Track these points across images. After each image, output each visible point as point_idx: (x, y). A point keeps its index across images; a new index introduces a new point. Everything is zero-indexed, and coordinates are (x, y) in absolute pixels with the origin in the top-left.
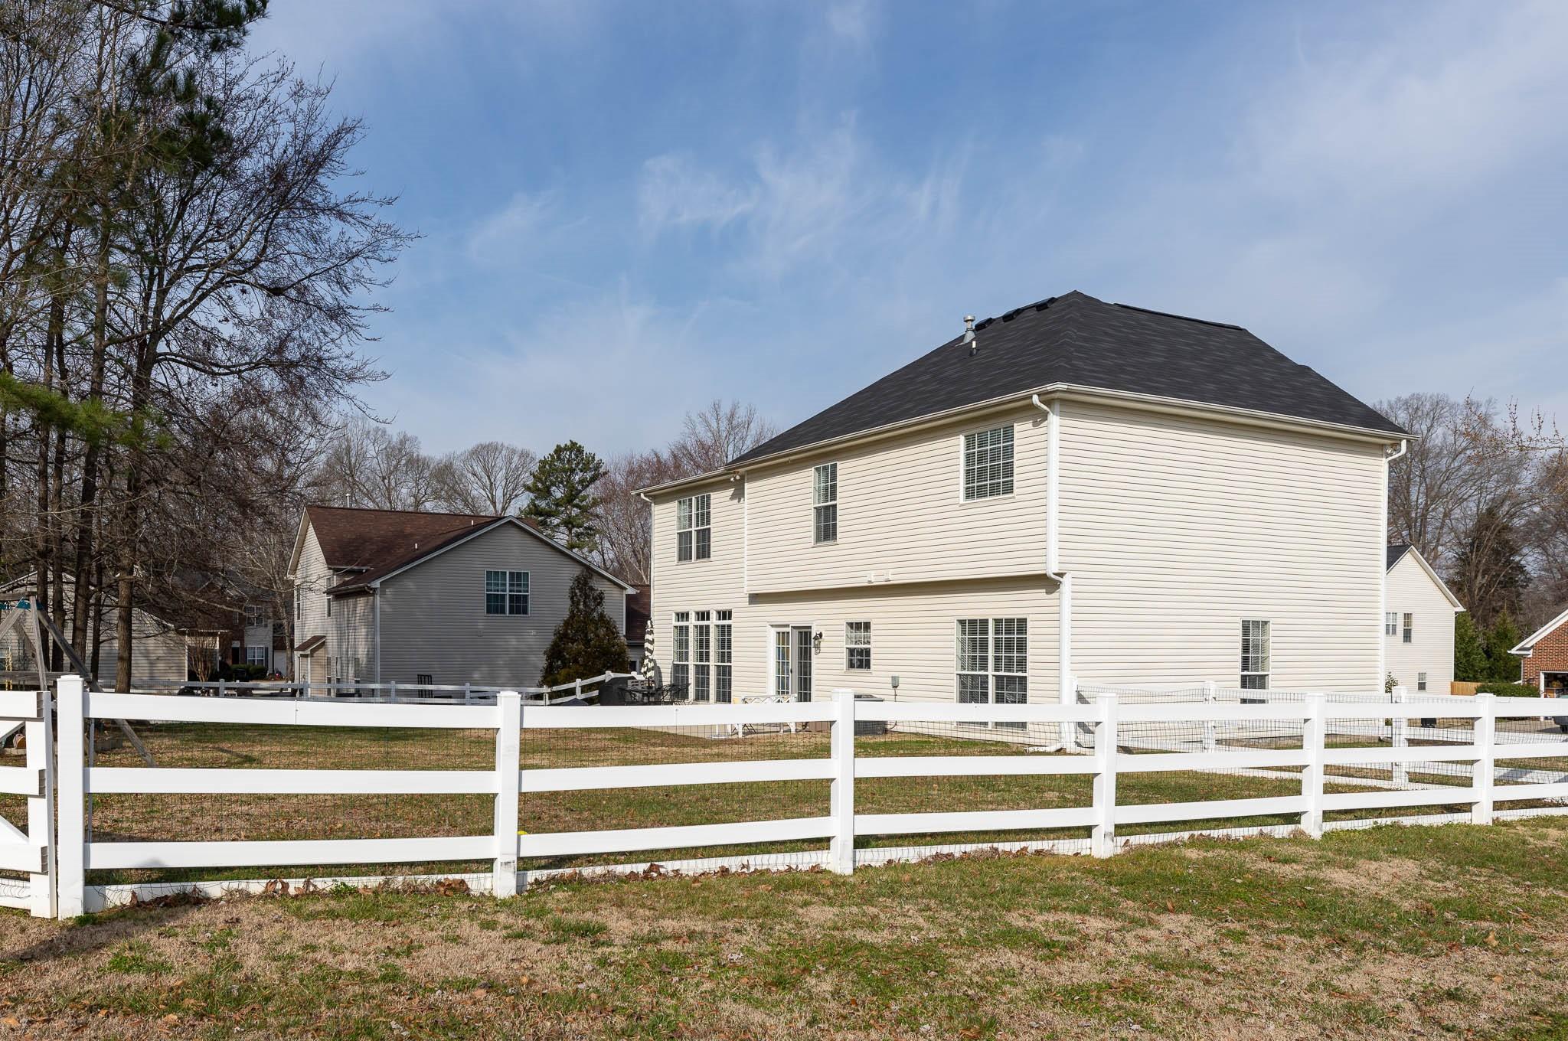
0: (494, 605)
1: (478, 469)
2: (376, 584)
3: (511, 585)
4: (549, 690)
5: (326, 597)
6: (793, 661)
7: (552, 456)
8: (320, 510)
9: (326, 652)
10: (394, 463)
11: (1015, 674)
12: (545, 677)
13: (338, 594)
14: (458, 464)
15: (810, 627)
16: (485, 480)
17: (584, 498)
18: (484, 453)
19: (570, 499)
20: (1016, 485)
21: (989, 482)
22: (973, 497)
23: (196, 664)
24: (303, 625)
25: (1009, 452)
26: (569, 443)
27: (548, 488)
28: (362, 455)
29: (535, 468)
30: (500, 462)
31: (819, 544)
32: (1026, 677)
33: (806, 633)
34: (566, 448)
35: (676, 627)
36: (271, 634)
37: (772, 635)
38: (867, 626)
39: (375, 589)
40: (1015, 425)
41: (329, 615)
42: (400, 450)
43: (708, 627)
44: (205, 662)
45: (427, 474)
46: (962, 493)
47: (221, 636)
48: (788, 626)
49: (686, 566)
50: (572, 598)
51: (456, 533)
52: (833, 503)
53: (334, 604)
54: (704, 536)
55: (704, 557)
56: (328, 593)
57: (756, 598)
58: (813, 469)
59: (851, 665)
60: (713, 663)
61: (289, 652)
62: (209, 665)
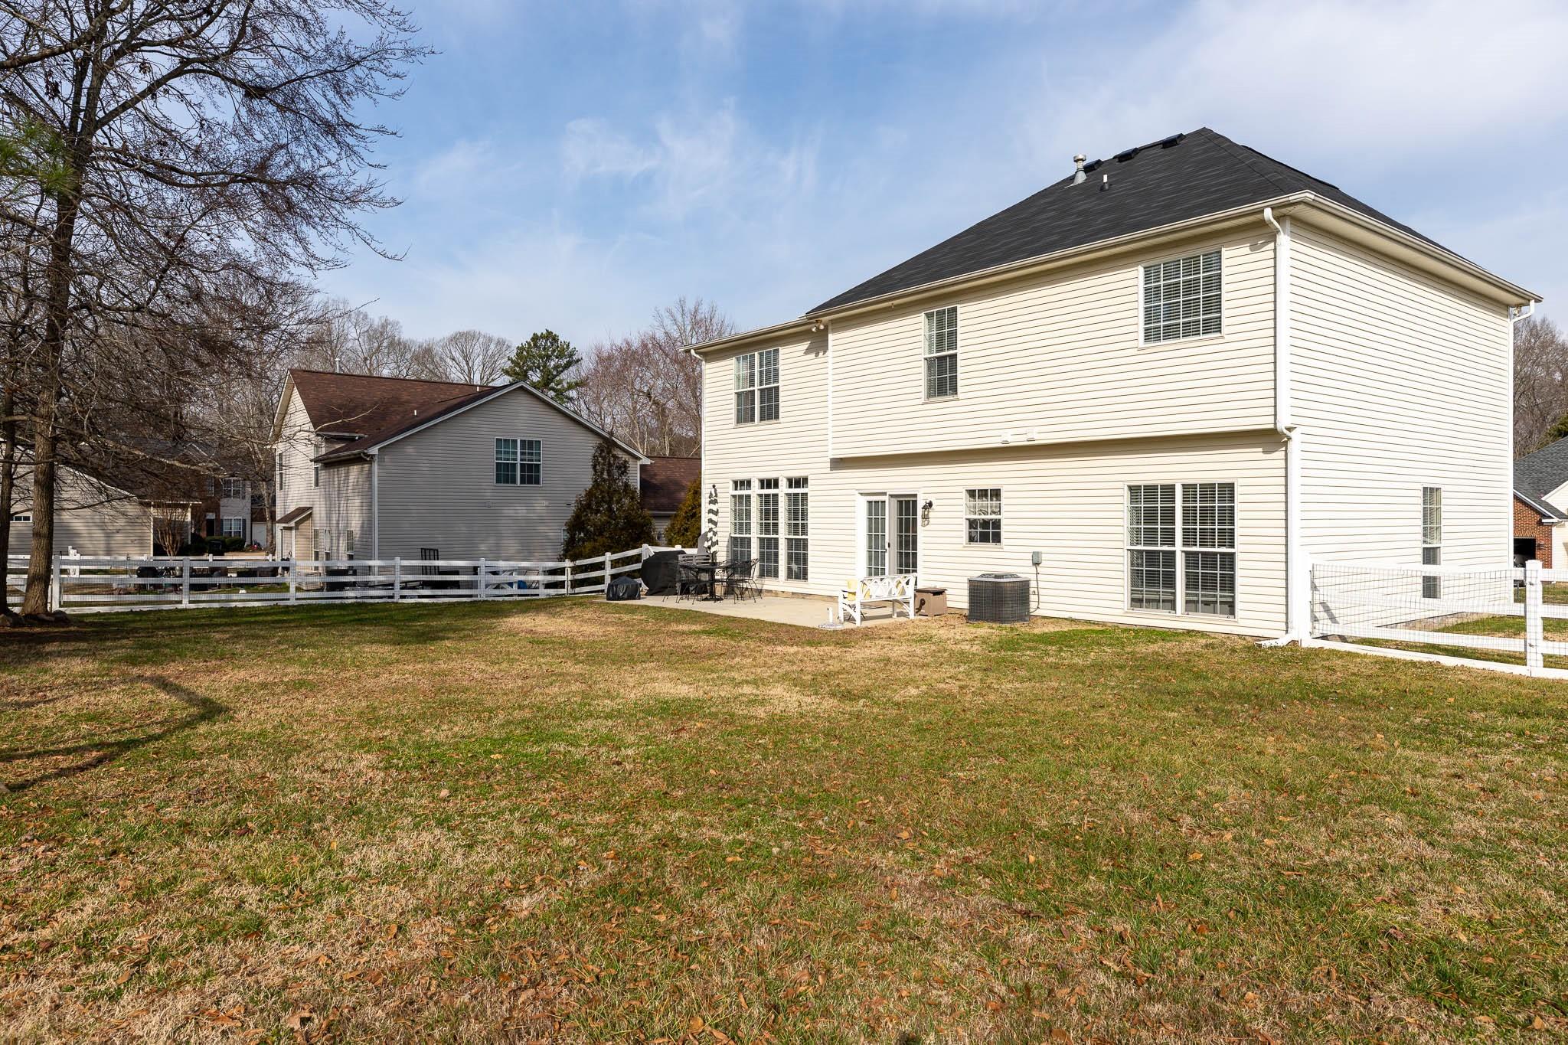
0: (505, 474)
1: (457, 355)
2: (374, 450)
3: (522, 453)
4: (572, 564)
5: (313, 465)
6: (891, 533)
7: (529, 344)
8: (306, 374)
9: (313, 523)
10: (376, 345)
11: (1216, 550)
12: (566, 551)
13: (327, 463)
14: (438, 350)
15: (915, 496)
16: (463, 364)
17: (560, 382)
18: (463, 340)
19: (546, 382)
20: (1225, 322)
21: (1181, 321)
22: (1158, 339)
23: (163, 538)
24: (286, 496)
25: (1216, 282)
26: (545, 332)
27: (526, 371)
28: (343, 337)
29: (513, 355)
30: (477, 349)
31: (932, 400)
32: (1233, 554)
33: (908, 502)
34: (542, 336)
35: (734, 496)
36: (249, 506)
37: (861, 506)
38: (996, 494)
39: (373, 456)
40: (1223, 250)
41: (317, 484)
42: (382, 334)
43: (776, 496)
44: (173, 535)
45: (408, 356)
46: (1141, 335)
47: (194, 507)
48: (885, 494)
49: (747, 429)
50: (594, 467)
51: (459, 400)
52: (951, 352)
53: (323, 474)
54: (771, 397)
55: (770, 418)
56: (316, 461)
57: (839, 463)
58: (923, 314)
59: (971, 539)
60: (783, 535)
61: (269, 524)
62: (178, 538)
